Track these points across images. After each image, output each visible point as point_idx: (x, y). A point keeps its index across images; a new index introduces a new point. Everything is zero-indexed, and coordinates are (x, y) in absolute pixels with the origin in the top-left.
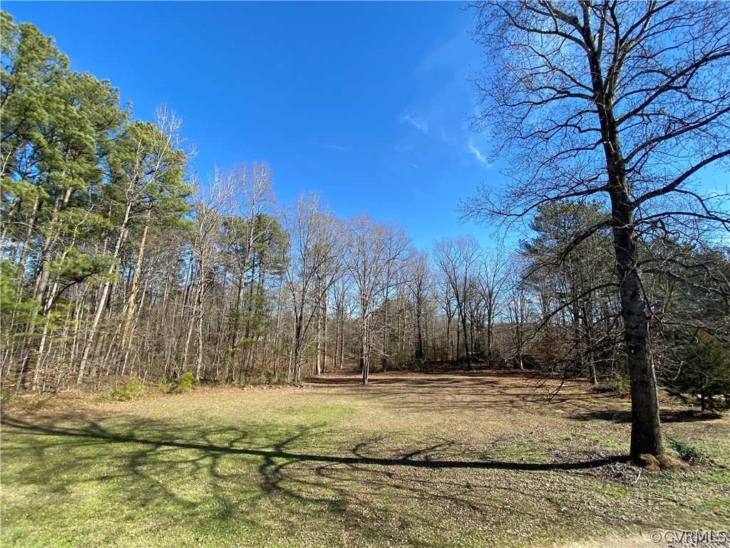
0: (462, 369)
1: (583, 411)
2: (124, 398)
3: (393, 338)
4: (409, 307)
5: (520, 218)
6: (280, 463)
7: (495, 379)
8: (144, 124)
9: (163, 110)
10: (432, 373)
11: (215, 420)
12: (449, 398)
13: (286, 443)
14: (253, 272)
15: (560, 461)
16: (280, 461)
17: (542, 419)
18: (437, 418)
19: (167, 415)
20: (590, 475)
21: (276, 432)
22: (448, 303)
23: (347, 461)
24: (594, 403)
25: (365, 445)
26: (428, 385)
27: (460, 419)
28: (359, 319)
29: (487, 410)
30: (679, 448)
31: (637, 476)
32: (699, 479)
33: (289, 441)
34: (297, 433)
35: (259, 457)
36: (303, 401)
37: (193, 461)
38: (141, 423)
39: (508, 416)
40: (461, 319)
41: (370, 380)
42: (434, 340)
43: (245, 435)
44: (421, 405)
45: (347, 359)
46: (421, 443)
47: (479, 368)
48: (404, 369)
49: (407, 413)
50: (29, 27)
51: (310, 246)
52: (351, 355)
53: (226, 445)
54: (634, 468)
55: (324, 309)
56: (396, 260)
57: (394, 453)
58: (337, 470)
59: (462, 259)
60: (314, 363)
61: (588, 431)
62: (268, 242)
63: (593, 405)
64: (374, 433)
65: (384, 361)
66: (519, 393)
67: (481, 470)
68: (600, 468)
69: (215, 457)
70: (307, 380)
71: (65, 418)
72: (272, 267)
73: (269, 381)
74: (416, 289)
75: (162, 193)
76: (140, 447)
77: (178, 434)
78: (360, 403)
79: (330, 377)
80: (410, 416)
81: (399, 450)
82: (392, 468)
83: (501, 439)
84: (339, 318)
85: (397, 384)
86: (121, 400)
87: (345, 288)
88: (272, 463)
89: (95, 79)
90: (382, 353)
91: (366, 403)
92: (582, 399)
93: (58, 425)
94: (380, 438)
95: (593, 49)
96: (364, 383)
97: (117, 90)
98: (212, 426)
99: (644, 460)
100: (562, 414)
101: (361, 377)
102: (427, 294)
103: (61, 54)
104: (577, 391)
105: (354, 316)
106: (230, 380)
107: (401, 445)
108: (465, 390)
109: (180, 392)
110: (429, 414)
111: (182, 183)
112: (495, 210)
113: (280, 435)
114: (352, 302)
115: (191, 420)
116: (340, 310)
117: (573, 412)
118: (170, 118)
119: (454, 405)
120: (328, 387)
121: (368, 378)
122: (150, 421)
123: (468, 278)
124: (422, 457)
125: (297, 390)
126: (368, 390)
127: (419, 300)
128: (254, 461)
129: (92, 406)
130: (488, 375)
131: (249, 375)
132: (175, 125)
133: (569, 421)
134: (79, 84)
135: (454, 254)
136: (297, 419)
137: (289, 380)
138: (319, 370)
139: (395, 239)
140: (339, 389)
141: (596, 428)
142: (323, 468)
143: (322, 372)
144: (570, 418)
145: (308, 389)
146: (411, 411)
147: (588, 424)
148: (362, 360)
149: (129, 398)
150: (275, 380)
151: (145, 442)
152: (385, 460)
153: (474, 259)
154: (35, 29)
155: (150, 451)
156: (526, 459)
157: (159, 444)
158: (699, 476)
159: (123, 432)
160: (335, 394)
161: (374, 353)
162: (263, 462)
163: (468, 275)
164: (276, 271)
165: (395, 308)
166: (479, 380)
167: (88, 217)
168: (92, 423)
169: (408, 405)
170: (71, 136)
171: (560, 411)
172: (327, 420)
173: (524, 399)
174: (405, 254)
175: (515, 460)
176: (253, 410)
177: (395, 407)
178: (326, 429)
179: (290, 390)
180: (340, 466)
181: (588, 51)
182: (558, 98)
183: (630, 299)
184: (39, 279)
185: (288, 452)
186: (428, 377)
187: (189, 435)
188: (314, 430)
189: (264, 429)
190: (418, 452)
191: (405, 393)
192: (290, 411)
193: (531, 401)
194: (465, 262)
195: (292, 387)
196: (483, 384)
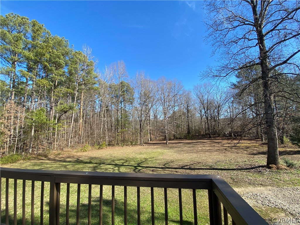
0: (207, 138)
1: (255, 152)
2: (85, 151)
3: (178, 126)
4: (184, 114)
5: (225, 77)
6: (140, 169)
7: (221, 141)
8: (78, 52)
9: (85, 47)
10: (194, 139)
11: (116, 157)
12: (200, 148)
13: (141, 163)
14: (121, 104)
15: (239, 168)
16: (140, 168)
17: (237, 155)
18: (195, 155)
19: (100, 156)
20: (249, 171)
21: (137, 160)
22: (201, 111)
23: (162, 168)
24: (261, 149)
25: (168, 163)
26: (192, 144)
27: (204, 155)
28: (163, 120)
29: (215, 152)
30: (287, 163)
31: (267, 172)
32: (291, 173)
33: (142, 162)
34: (144, 160)
35: (133, 167)
36: (145, 150)
37: (113, 168)
38: (92, 158)
39: (223, 154)
40: (206, 118)
41: (169, 143)
42: (195, 126)
43: (127, 161)
44: (189, 151)
45: (160, 135)
46: (188, 163)
47: (214, 137)
48: (183, 138)
49: (184, 154)
50: (35, 22)
51: (142, 93)
52: (161, 134)
53: (122, 164)
54: (266, 169)
55: (149, 117)
56: (177, 95)
57: (178, 166)
58: (159, 170)
59: (206, 92)
60: (147, 137)
61: (255, 159)
62: (125, 92)
63: (260, 149)
64: (171, 160)
65: (174, 136)
66: (229, 146)
67: (209, 170)
68: (254, 169)
69: (119, 167)
70: (145, 143)
71: (69, 157)
72: (128, 102)
73: (132, 144)
74: (186, 106)
75: (87, 78)
76: (95, 165)
77: (105, 161)
78: (165, 151)
79: (154, 142)
80: (185, 155)
81: (180, 165)
82: (177, 170)
83: (219, 161)
84: (155, 120)
85: (180, 144)
86: (84, 152)
87: (157, 108)
88: (137, 169)
89: (59, 38)
90: (173, 133)
91: (168, 151)
92: (256, 148)
93: (67, 160)
94: (173, 161)
95: (254, 4)
96: (167, 144)
97: (67, 41)
98: (115, 159)
99: (271, 167)
100: (246, 153)
101: (165, 142)
102: (191, 108)
103: (47, 30)
104: (255, 144)
105: (161, 119)
106: (118, 144)
107: (181, 164)
108: (207, 145)
109: (102, 149)
110: (192, 154)
111: (94, 73)
112: (215, 75)
113: (138, 161)
114: (160, 113)
115: (108, 157)
116: (155, 117)
117: (251, 152)
118: (87, 49)
119: (202, 151)
120: (153, 145)
121: (168, 142)
122: (95, 157)
123: (209, 100)
124: (188, 167)
125: (142, 147)
126: (168, 146)
127: (188, 111)
128: (132, 168)
129: (75, 154)
130: (218, 139)
131: (124, 142)
132: (89, 52)
133: (248, 155)
134: (54, 40)
135: (202, 91)
136: (144, 156)
137: (139, 143)
138: (149, 140)
139: (176, 87)
140: (158, 146)
141: (259, 158)
142: (154, 170)
143: (150, 140)
144: (249, 154)
145: (146, 146)
146: (185, 153)
147: (256, 156)
148: (165, 135)
149: (86, 151)
150: (134, 143)
151: (96, 163)
152: (175, 168)
153: (211, 92)
154: (37, 22)
155: (99, 166)
156: (226, 167)
157: (100, 164)
158: (292, 172)
159: (88, 161)
160: (156, 148)
161: (170, 133)
162: (134, 169)
163: (209, 99)
164: (130, 103)
165: (178, 115)
166: (213, 141)
167: (64, 89)
168: (77, 159)
169: (184, 151)
170: (57, 62)
171: (245, 152)
172: (154, 156)
173: (231, 148)
174: (181, 92)
175: (223, 168)
176: (128, 153)
177: (179, 152)
178: (154, 159)
179: (140, 147)
180: (160, 169)
181: (251, 5)
182: (240, 26)
183: (268, 108)
184: (51, 113)
185: (142, 166)
186: (192, 141)
187: (109, 161)
188: (150, 159)
189: (133, 159)
190: (187, 166)
191: (183, 147)
192: (141, 153)
193: (234, 149)
194: (207, 94)
195: (140, 146)
196: (215, 143)
